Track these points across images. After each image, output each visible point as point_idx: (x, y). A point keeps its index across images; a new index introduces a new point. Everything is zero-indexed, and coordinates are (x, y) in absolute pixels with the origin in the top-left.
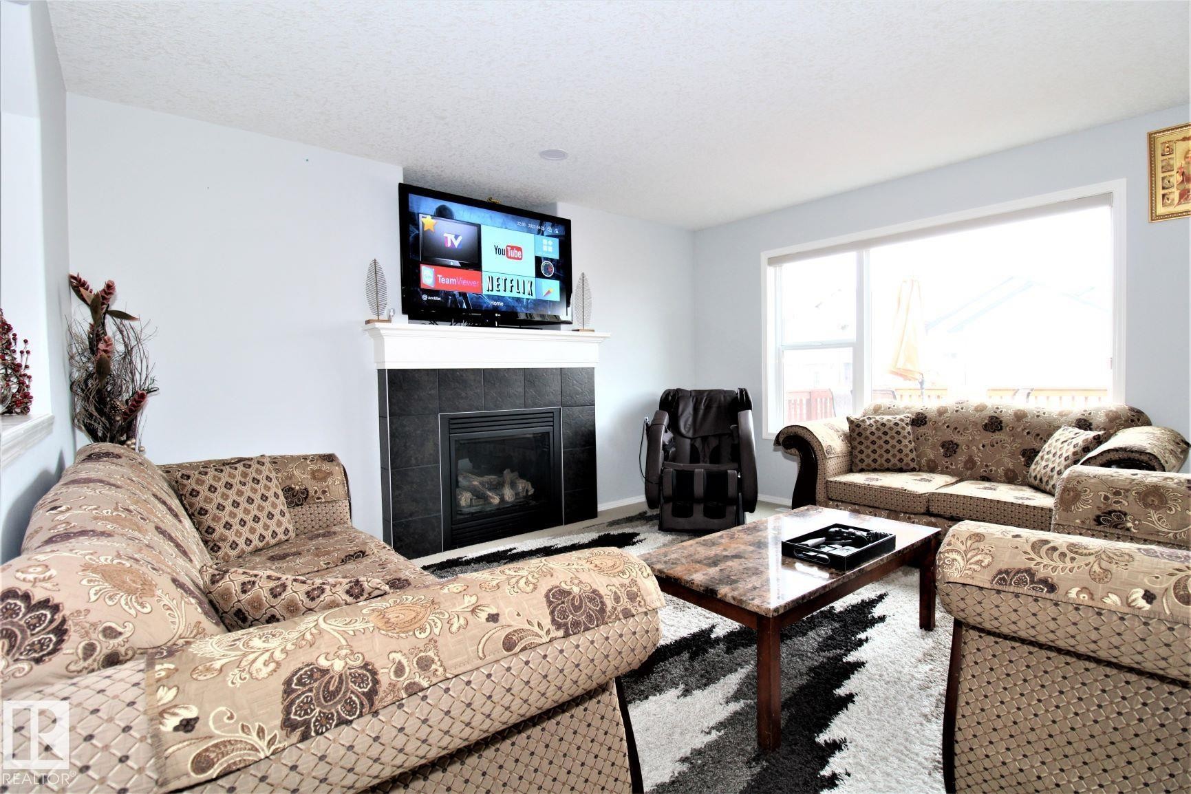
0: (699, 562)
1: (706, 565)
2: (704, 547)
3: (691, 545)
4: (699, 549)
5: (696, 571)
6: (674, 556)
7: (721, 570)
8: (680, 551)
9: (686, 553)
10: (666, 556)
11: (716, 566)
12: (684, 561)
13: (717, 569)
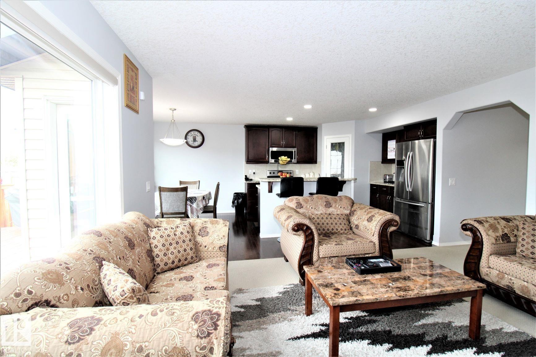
0: (446, 276)
1: (442, 274)
2: (441, 283)
3: (448, 286)
4: (444, 283)
5: (448, 272)
6: (459, 282)
7: (436, 271)
8: (455, 284)
9: (452, 282)
10: (464, 282)
11: (437, 273)
12: (454, 278)
13: (437, 272)
